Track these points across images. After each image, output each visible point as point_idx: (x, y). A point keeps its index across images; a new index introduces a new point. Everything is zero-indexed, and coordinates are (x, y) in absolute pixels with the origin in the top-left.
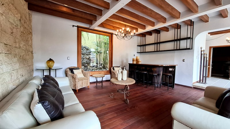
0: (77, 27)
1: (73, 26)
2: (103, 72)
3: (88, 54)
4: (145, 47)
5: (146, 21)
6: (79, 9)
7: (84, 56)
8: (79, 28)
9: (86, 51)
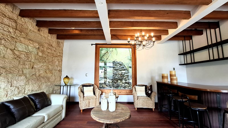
0: (95, 45)
1: (92, 44)
2: (125, 91)
3: (121, 69)
4: (192, 55)
5: (167, 13)
6: (93, 27)
7: (117, 72)
8: (98, 46)
9: (120, 66)
